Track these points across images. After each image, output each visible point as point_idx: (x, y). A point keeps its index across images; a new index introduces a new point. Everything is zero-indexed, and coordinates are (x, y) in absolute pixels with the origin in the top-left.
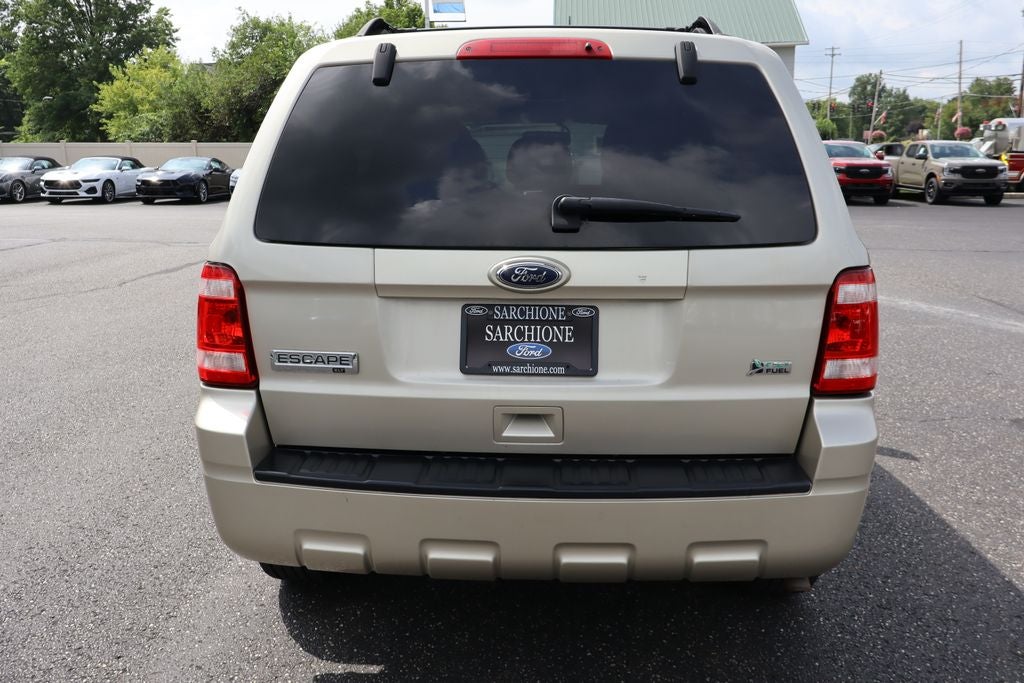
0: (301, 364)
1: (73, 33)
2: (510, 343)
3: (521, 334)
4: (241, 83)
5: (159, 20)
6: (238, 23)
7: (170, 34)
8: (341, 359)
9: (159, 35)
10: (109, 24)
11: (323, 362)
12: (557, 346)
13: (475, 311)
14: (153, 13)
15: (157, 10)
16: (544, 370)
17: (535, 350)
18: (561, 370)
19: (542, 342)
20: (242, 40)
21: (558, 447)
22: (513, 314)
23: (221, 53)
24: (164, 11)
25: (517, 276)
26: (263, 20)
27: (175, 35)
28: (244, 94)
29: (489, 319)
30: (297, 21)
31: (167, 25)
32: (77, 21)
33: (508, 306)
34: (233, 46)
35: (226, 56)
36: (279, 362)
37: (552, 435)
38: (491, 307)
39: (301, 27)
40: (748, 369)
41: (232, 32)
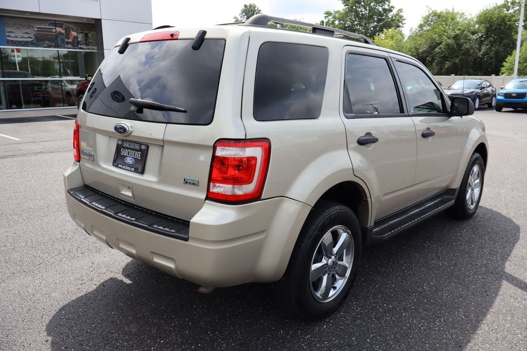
1: (357, 24)
2: (126, 156)
3: (129, 153)
4: (420, 45)
5: (397, 15)
6: (426, 14)
7: (401, 22)
8: (90, 155)
9: (396, 23)
10: (373, 19)
11: (87, 155)
12: (136, 160)
13: (120, 142)
14: (395, 11)
15: (397, 10)
16: (129, 168)
17: (131, 160)
18: (133, 169)
19: (133, 157)
20: (426, 23)
22: (127, 145)
23: (415, 30)
24: (401, 10)
25: (118, 129)
26: (439, 11)
27: (404, 22)
28: (420, 50)
30: (456, 11)
31: (401, 17)
32: (360, 18)
34: (421, 26)
35: (417, 31)
37: (132, 196)
39: (458, 13)
41: (422, 19)
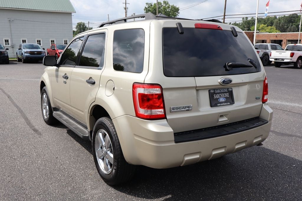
0: (179, 110)
2: (219, 98)
3: (220, 96)
8: (188, 107)
11: (184, 108)
12: (226, 98)
13: (212, 91)
16: (226, 104)
17: (223, 99)
18: (229, 103)
19: (224, 97)
21: (228, 122)
22: (219, 91)
25: (226, 82)
29: (214, 93)
33: (217, 89)
36: (173, 110)
37: (227, 119)
38: (215, 90)
40: (255, 99)
